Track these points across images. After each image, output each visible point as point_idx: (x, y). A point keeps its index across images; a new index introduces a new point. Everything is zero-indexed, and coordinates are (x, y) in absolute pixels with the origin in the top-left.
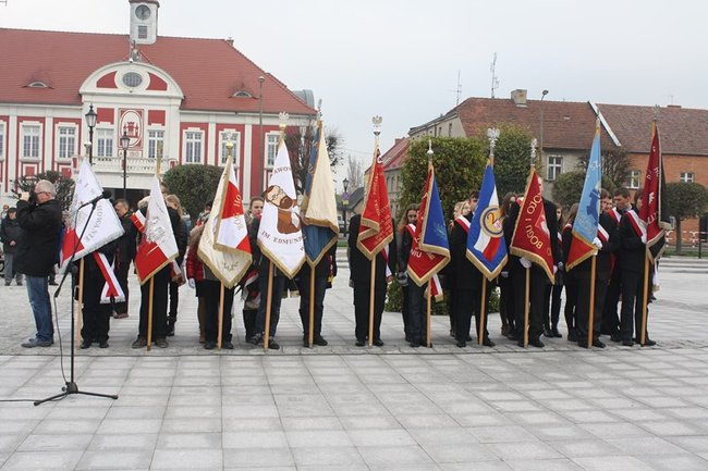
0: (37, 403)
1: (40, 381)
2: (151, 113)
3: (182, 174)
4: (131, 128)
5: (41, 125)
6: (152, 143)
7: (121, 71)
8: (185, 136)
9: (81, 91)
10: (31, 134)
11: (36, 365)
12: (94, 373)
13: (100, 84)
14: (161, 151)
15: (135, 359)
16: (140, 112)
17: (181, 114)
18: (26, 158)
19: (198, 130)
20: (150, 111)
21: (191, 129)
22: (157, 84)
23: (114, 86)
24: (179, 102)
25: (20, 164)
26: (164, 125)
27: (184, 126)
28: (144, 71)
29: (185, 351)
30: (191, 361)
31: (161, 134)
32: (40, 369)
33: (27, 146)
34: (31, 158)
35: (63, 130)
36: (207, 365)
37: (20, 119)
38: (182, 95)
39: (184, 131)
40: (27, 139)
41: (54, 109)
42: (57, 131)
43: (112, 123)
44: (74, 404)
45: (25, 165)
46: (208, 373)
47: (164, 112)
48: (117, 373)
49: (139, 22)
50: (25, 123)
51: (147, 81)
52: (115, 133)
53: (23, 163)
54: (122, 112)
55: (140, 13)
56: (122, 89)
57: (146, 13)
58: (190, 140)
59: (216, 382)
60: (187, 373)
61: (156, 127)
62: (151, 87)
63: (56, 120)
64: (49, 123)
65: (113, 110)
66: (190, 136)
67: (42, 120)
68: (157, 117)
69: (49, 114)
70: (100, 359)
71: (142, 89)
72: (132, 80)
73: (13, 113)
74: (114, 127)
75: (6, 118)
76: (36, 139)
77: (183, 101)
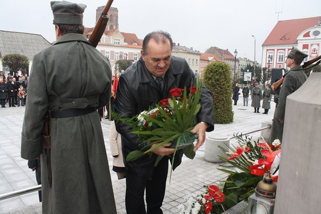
4: (314, 51)
7: (312, 30)
9: (298, 39)
10: (281, 54)
13: (305, 36)
16: (319, 45)
18: (279, 62)
23: (309, 36)
28: (320, 29)
33: (280, 58)
34: (281, 62)
37: (278, 50)
40: (280, 56)
41: (288, 46)
50: (279, 51)
52: (309, 53)
54: (312, 45)
64: (287, 51)
65: (308, 45)
67: (284, 50)
69: (287, 48)
71: (319, 36)
73: (276, 48)
74: (309, 50)
75: (274, 50)
76: (282, 56)
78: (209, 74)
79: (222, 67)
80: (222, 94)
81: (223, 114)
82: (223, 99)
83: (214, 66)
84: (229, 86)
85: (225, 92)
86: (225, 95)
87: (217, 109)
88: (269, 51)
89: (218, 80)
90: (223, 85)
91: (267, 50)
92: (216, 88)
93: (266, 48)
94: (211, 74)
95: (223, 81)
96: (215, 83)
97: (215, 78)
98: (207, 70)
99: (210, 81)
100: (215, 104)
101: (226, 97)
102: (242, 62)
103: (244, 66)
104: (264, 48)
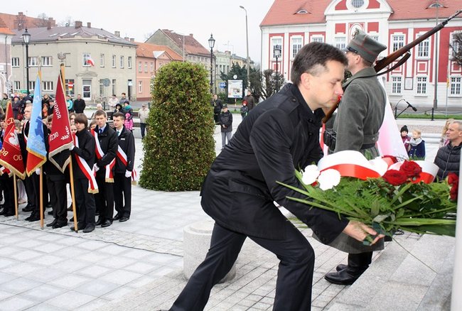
5: (302, 37)
8: (392, 39)
9: (325, 13)
10: (297, 43)
13: (337, 8)
16: (362, 25)
17: (389, 23)
19: (401, 34)
20: (369, 24)
21: (396, 34)
22: (373, 4)
23: (346, 8)
24: (388, 15)
26: (378, 32)
27: (391, 31)
33: (294, 51)
37: (291, 34)
38: (389, 10)
39: (391, 35)
40: (295, 46)
41: (309, 26)
43: (345, 33)
47: (378, 23)
50: (294, 37)
51: (367, 3)
52: (347, 39)
54: (351, 25)
56: (351, 9)
58: (396, 42)
61: (373, 33)
62: (369, 7)
63: (311, 34)
64: (307, 36)
65: (345, 24)
66: (396, 38)
67: (303, 34)
68: (374, 27)
69: (307, 30)
71: (363, 9)
72: (358, 3)
73: (286, 31)
74: (346, 35)
75: (283, 35)
76: (299, 46)
77: (392, 14)
78: (165, 87)
79: (191, 73)
80: (195, 129)
81: (200, 170)
82: (197, 139)
83: (175, 69)
84: (206, 112)
85: (200, 123)
86: (200, 130)
87: (184, 159)
88: (274, 37)
89: (184, 100)
90: (195, 109)
91: (271, 35)
92: (180, 116)
93: (268, 31)
94: (169, 87)
95: (193, 101)
96: (178, 106)
97: (177, 95)
98: (161, 79)
99: (168, 102)
100: (181, 150)
101: (202, 134)
102: (222, 61)
103: (226, 67)
104: (264, 32)
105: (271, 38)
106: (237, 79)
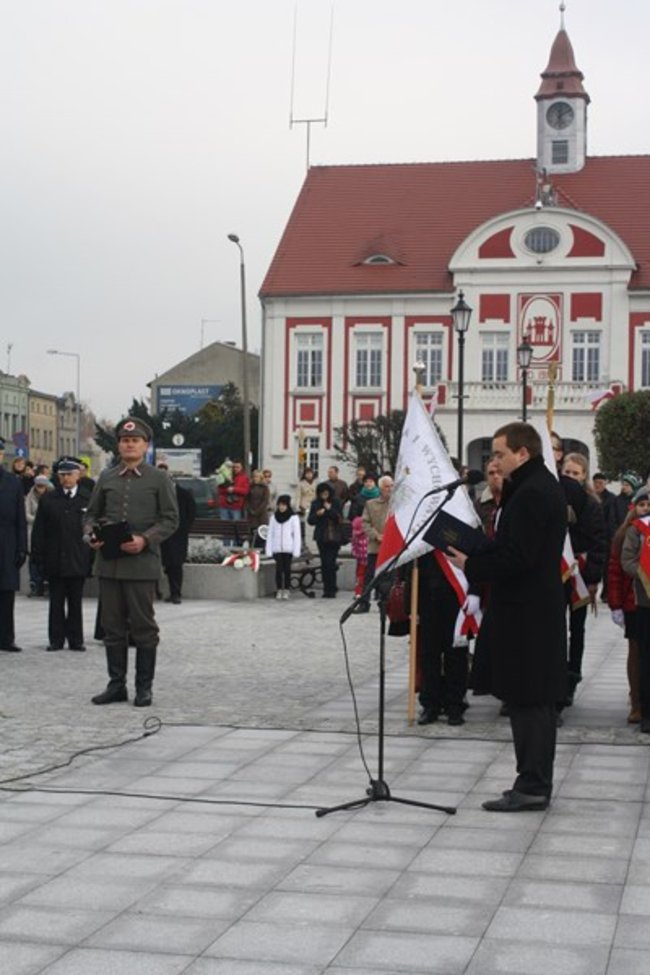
0: (322, 813)
1: (334, 776)
2: (577, 299)
3: (629, 411)
4: (540, 328)
5: (386, 330)
6: (578, 354)
7: (521, 225)
8: (638, 339)
9: (453, 265)
10: (369, 346)
11: (333, 749)
12: (426, 767)
13: (486, 251)
14: (594, 369)
15: (501, 745)
16: (556, 299)
17: (631, 297)
18: (362, 389)
20: (575, 297)
22: (586, 245)
23: (509, 254)
24: (627, 277)
25: (350, 400)
26: (599, 318)
27: (637, 319)
28: (561, 223)
29: (593, 735)
30: (598, 754)
31: (595, 336)
32: (338, 756)
33: (361, 368)
34: (369, 389)
35: (422, 337)
36: (626, 762)
37: (350, 321)
38: (631, 263)
39: (637, 329)
40: (361, 355)
41: (406, 300)
42: (412, 340)
43: (507, 320)
44: (378, 819)
45: (359, 402)
46: (626, 777)
47: (598, 297)
48: (465, 769)
49: (553, 133)
50: (359, 328)
51: (567, 240)
52: (513, 338)
53: (356, 397)
54: (525, 299)
55: (555, 118)
56: (523, 258)
57: (566, 117)
58: (647, 346)
59: (636, 794)
60: (587, 775)
61: (586, 323)
62: (575, 252)
63: (410, 321)
64: (398, 324)
65: (506, 298)
66: (647, 338)
67: (386, 321)
68: (588, 305)
69: (398, 310)
70: (441, 744)
71: (558, 257)
72: (543, 241)
73: (338, 311)
74: (511, 327)
75: (327, 322)
76: (377, 355)
77: (635, 274)
88: (300, 328)
91: (291, 322)
93: (282, 311)
102: (11, 401)
103: (19, 420)
104: (269, 313)
105: (292, 331)
106: (184, 446)
